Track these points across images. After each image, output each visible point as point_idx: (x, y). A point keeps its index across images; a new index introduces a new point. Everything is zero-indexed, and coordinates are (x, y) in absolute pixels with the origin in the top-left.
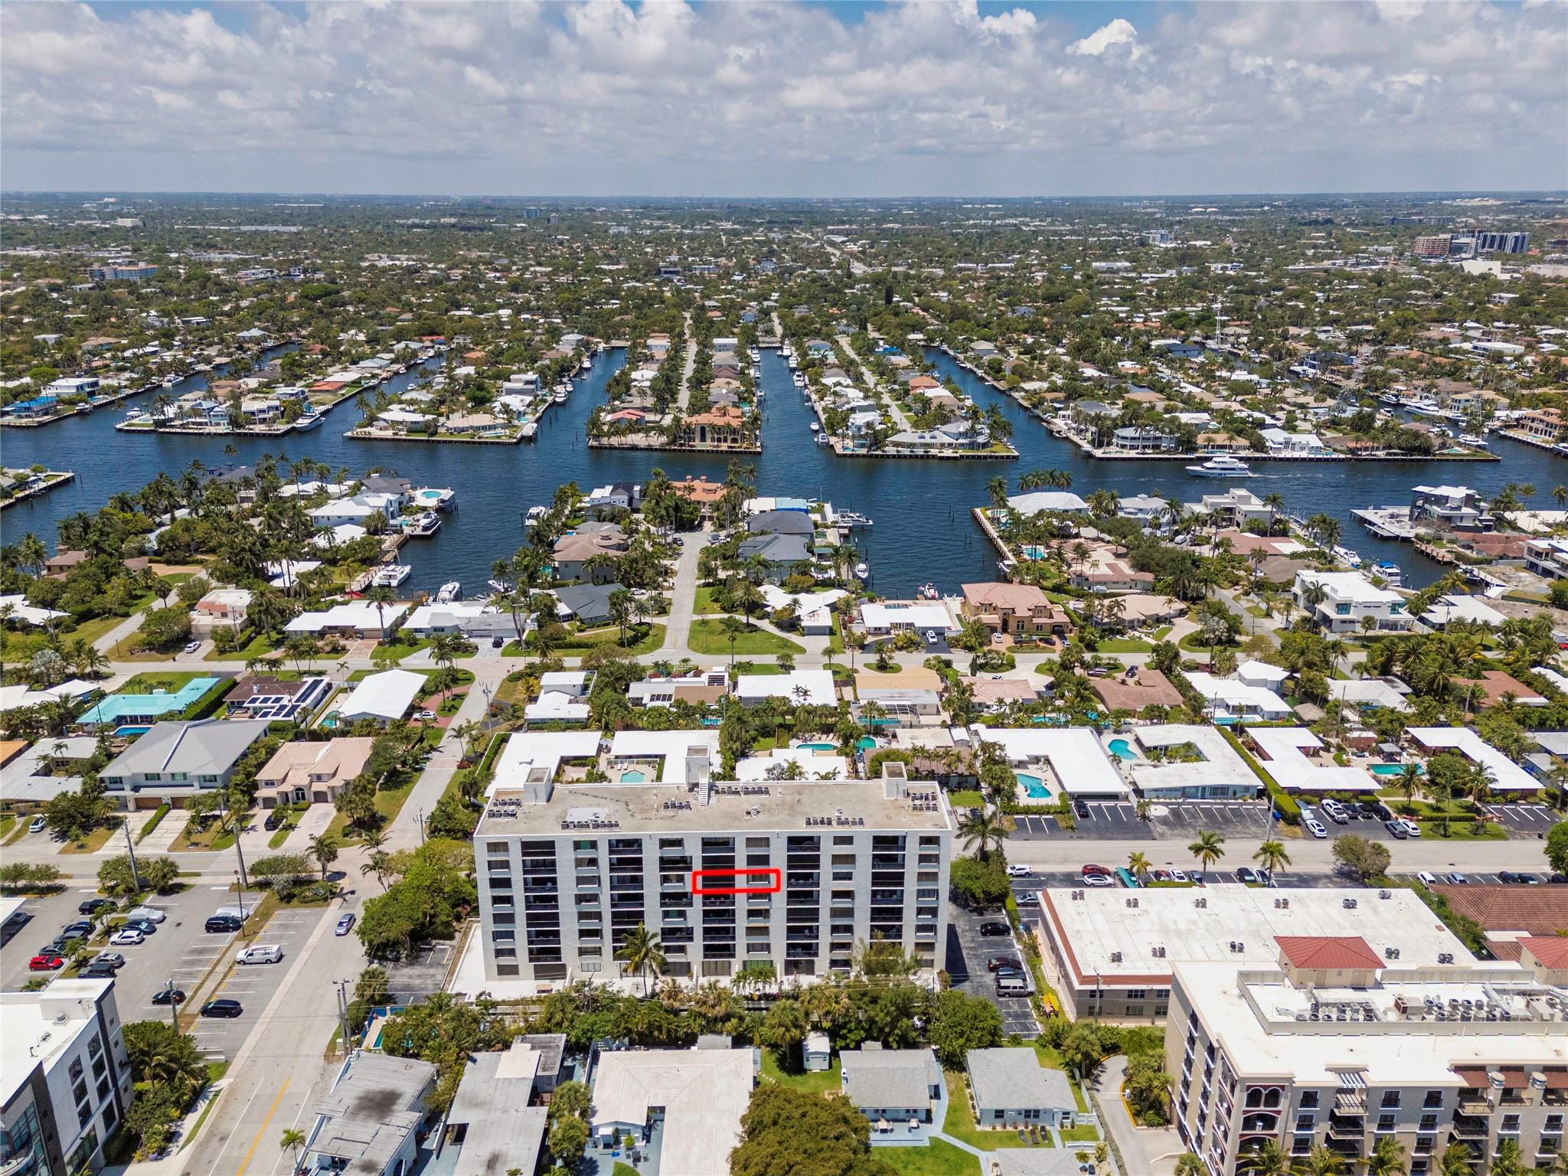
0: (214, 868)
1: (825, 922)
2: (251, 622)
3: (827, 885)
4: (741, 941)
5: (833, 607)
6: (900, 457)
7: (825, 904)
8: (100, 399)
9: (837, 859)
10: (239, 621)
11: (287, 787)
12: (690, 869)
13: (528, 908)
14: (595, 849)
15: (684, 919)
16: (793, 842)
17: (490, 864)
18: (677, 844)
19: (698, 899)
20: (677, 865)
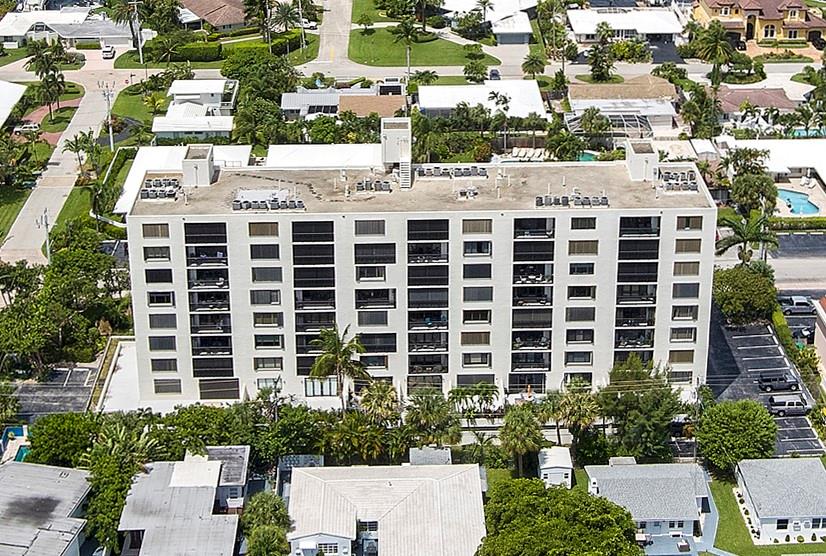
1: (560, 326)
3: (562, 280)
4: (456, 351)
5: (531, 13)
7: (561, 303)
9: (575, 247)
12: (393, 260)
13: (192, 307)
14: (275, 233)
15: (385, 323)
16: (521, 225)
17: (149, 253)
18: (378, 227)
19: (402, 298)
20: (375, 253)
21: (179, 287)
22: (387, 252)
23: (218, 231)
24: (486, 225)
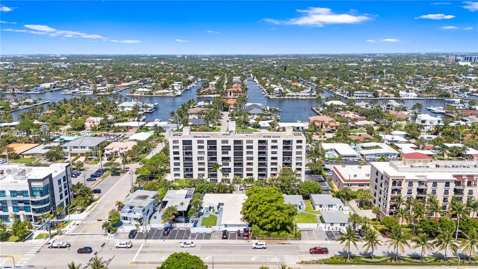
0: (93, 167)
1: (269, 167)
2: (101, 124)
3: (269, 155)
4: (245, 172)
5: (270, 123)
6: (289, 99)
7: (269, 161)
8: (56, 89)
9: (272, 147)
10: (98, 124)
11: (113, 151)
12: (230, 150)
13: (184, 161)
14: (203, 143)
15: (228, 165)
16: (260, 142)
17: (174, 147)
18: (227, 142)
19: (232, 159)
20: (226, 148)
21: (181, 156)
22: (229, 148)
23: (190, 142)
24: (251, 142)
